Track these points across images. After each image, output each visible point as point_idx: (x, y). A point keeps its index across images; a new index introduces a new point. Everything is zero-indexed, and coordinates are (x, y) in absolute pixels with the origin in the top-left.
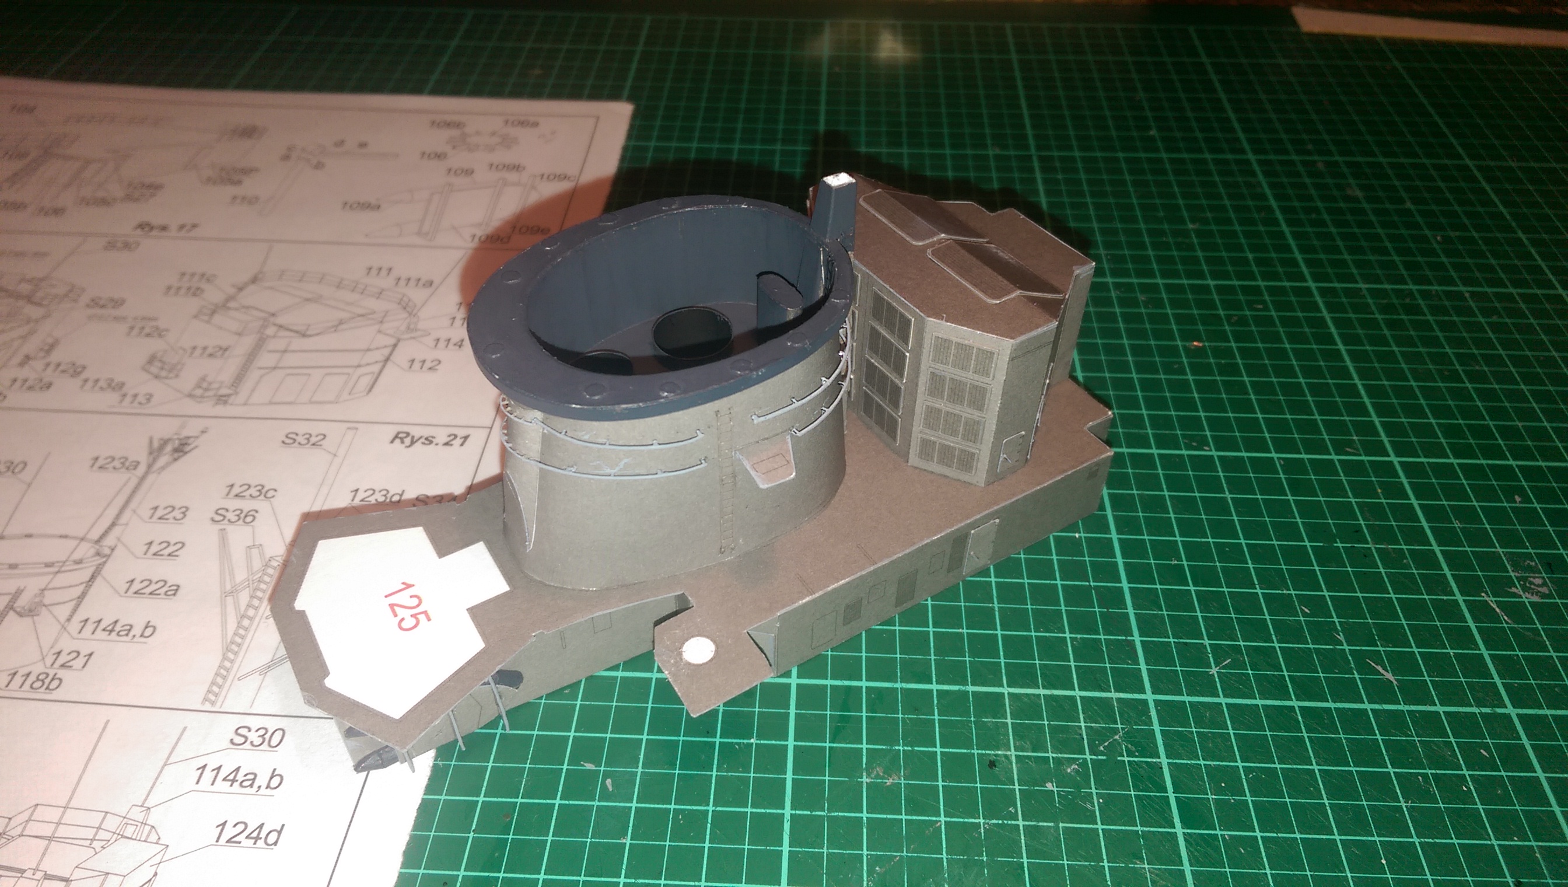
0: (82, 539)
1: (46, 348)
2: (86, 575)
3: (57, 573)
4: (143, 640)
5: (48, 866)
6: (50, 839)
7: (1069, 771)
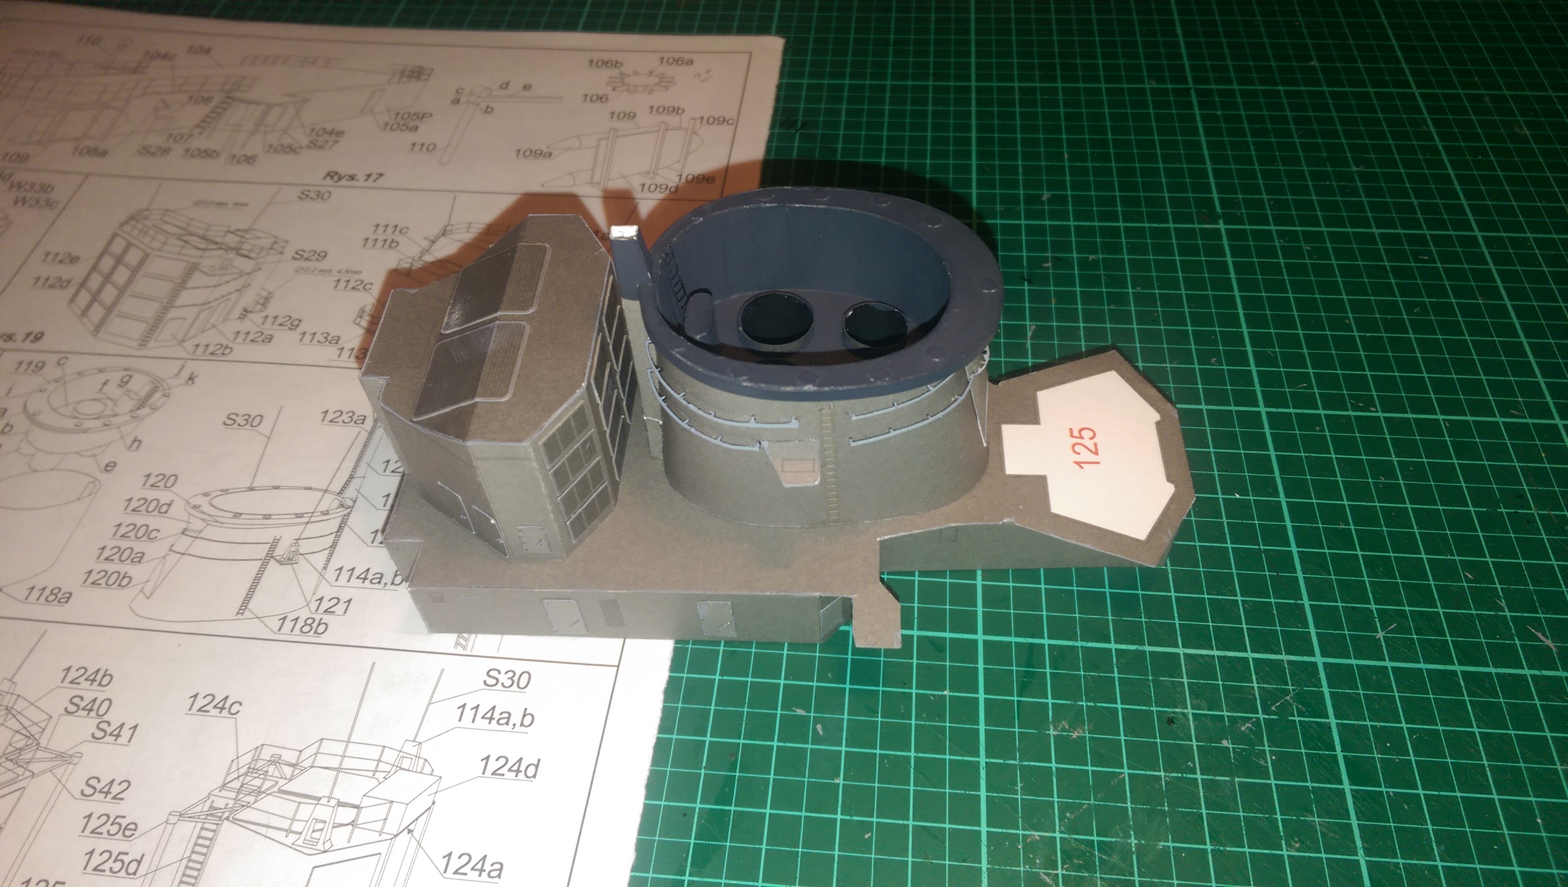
0: (326, 491)
1: (262, 301)
2: (334, 525)
3: (308, 523)
4: (393, 587)
5: (340, 794)
6: (339, 770)
7: (1243, 729)
